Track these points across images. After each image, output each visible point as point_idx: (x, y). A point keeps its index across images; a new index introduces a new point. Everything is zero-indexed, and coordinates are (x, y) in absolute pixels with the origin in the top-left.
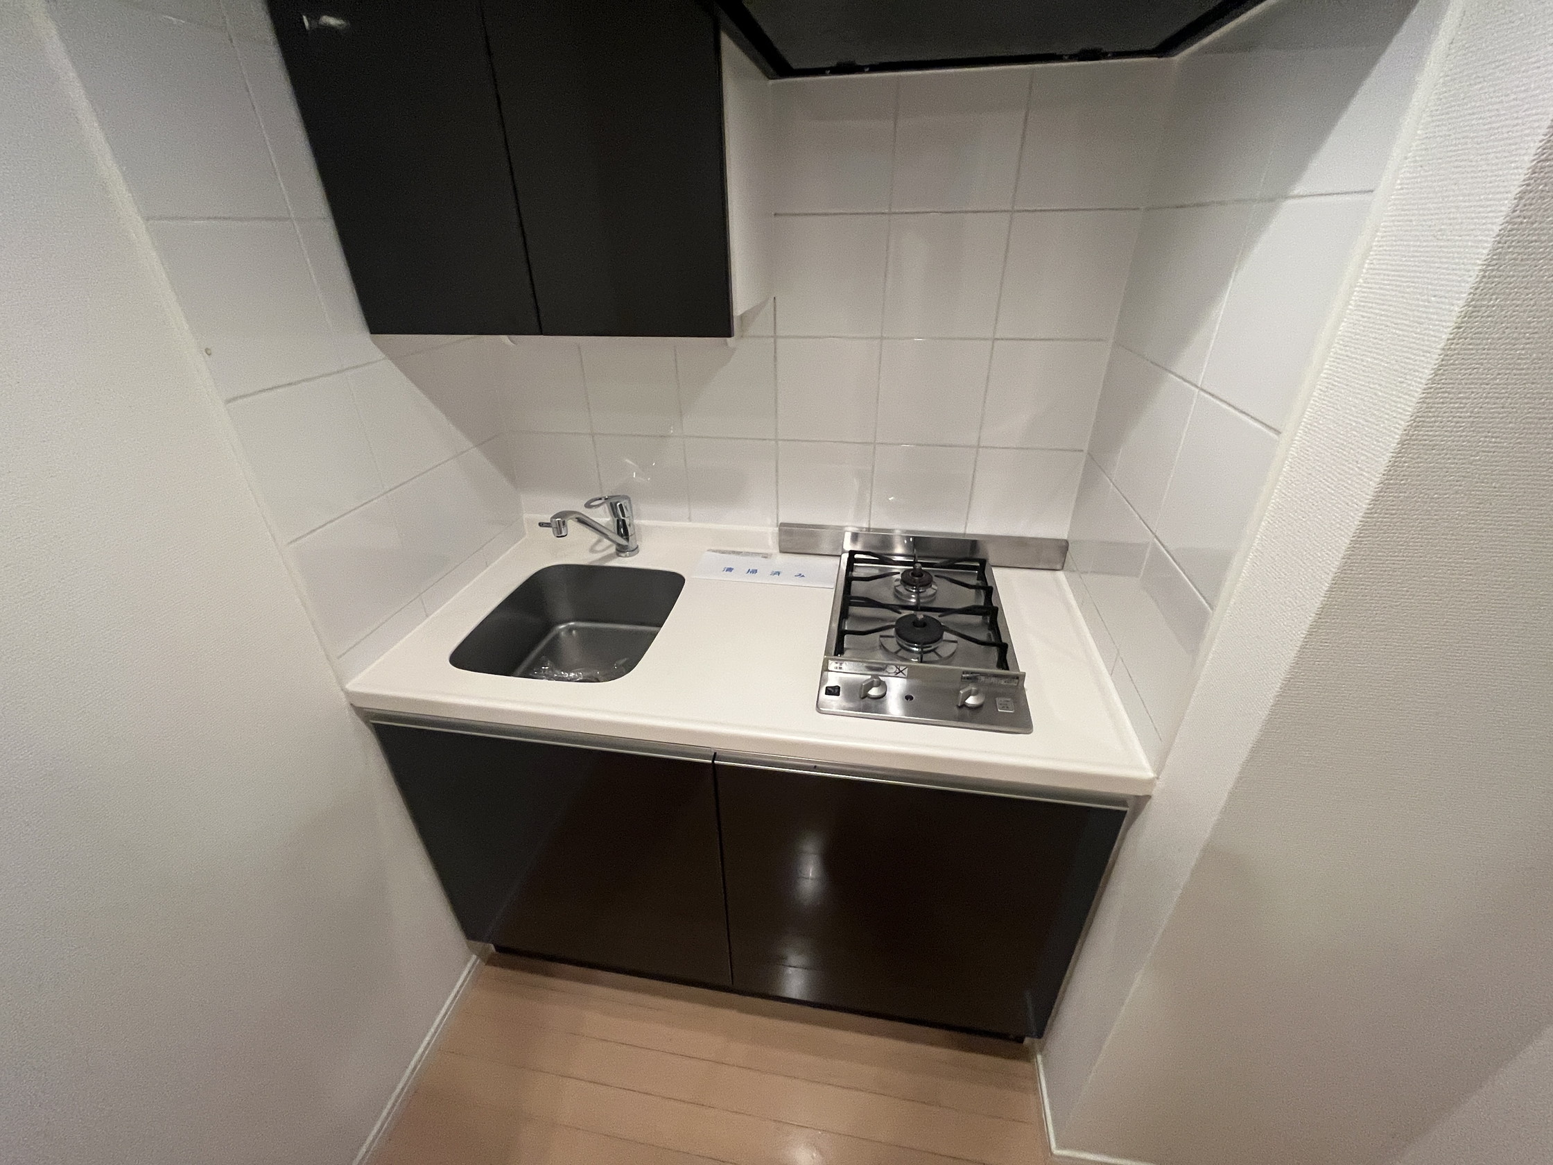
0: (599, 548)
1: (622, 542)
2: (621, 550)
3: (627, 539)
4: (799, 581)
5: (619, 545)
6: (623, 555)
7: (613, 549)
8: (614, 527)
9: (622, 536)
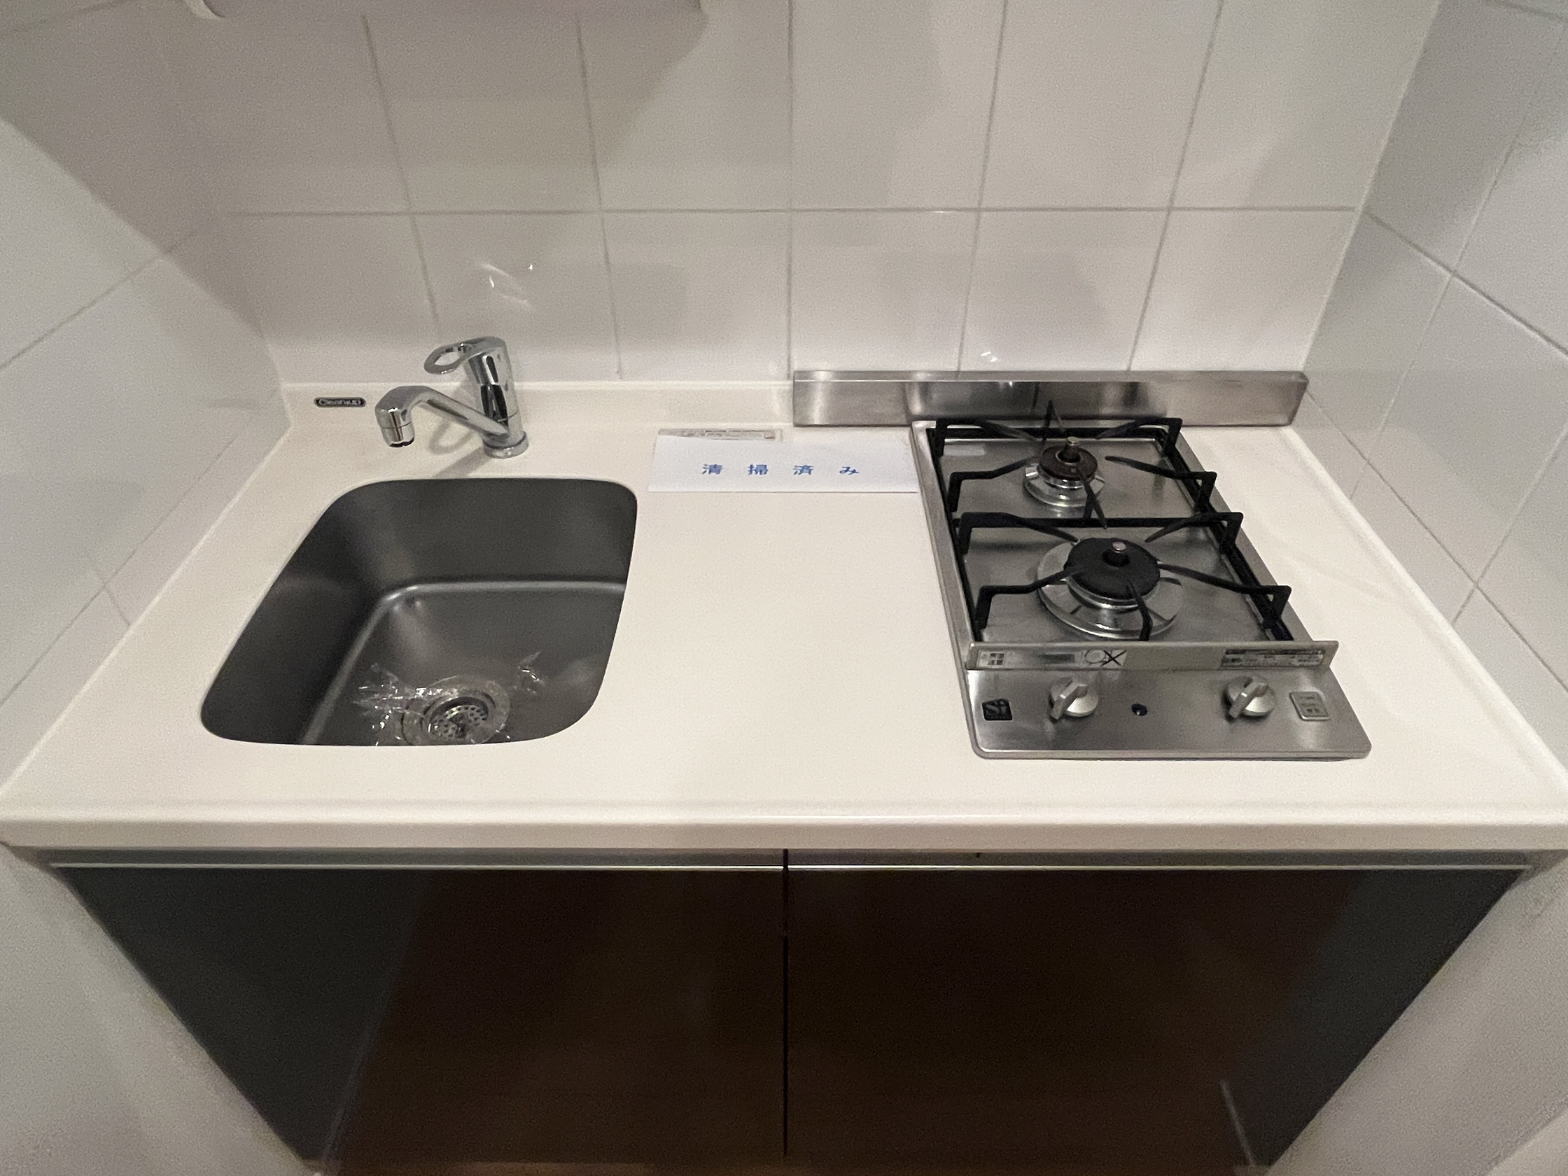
0: (445, 442)
1: (496, 428)
2: (494, 444)
3: (506, 423)
4: (848, 481)
5: (489, 434)
6: (498, 453)
7: (476, 442)
8: (475, 399)
9: (494, 417)
